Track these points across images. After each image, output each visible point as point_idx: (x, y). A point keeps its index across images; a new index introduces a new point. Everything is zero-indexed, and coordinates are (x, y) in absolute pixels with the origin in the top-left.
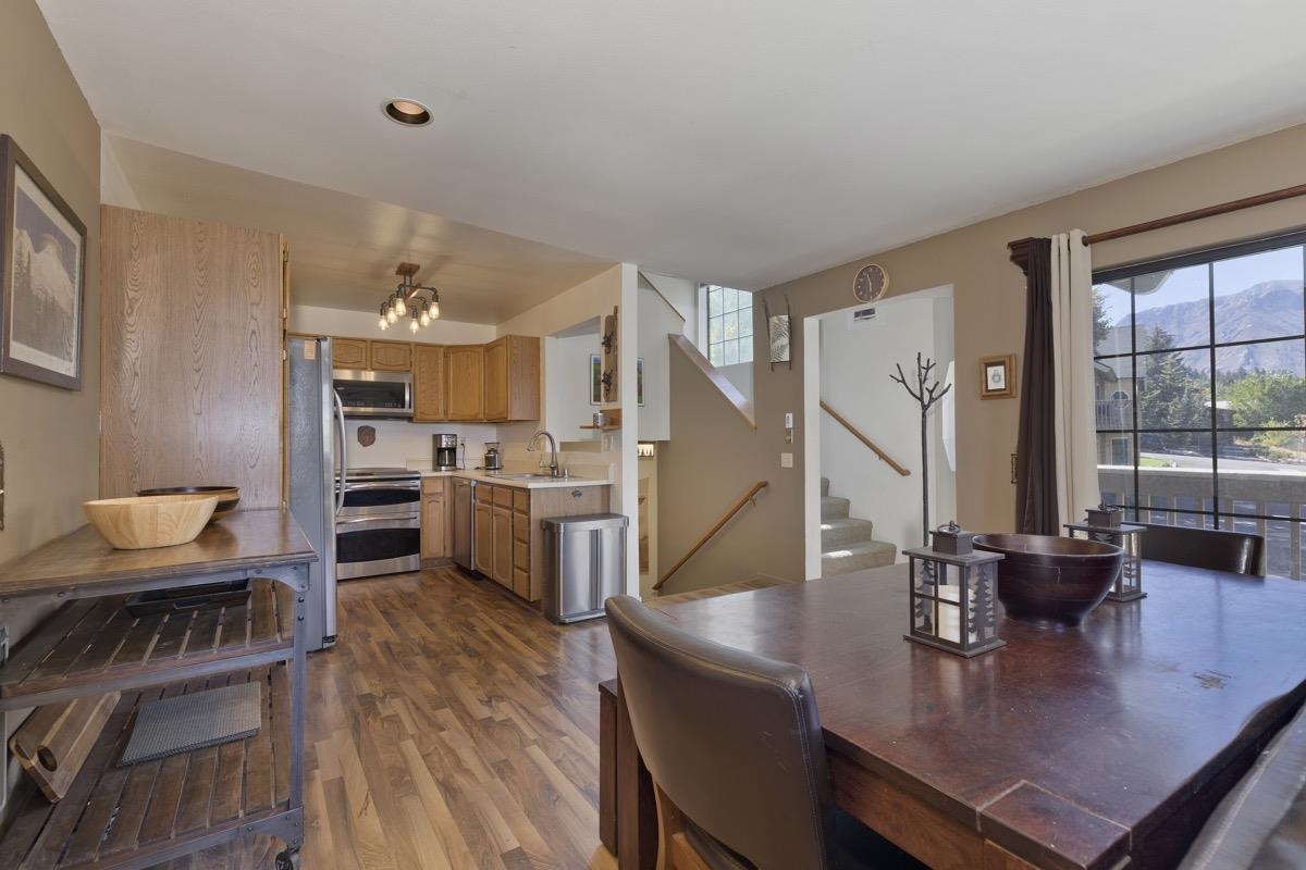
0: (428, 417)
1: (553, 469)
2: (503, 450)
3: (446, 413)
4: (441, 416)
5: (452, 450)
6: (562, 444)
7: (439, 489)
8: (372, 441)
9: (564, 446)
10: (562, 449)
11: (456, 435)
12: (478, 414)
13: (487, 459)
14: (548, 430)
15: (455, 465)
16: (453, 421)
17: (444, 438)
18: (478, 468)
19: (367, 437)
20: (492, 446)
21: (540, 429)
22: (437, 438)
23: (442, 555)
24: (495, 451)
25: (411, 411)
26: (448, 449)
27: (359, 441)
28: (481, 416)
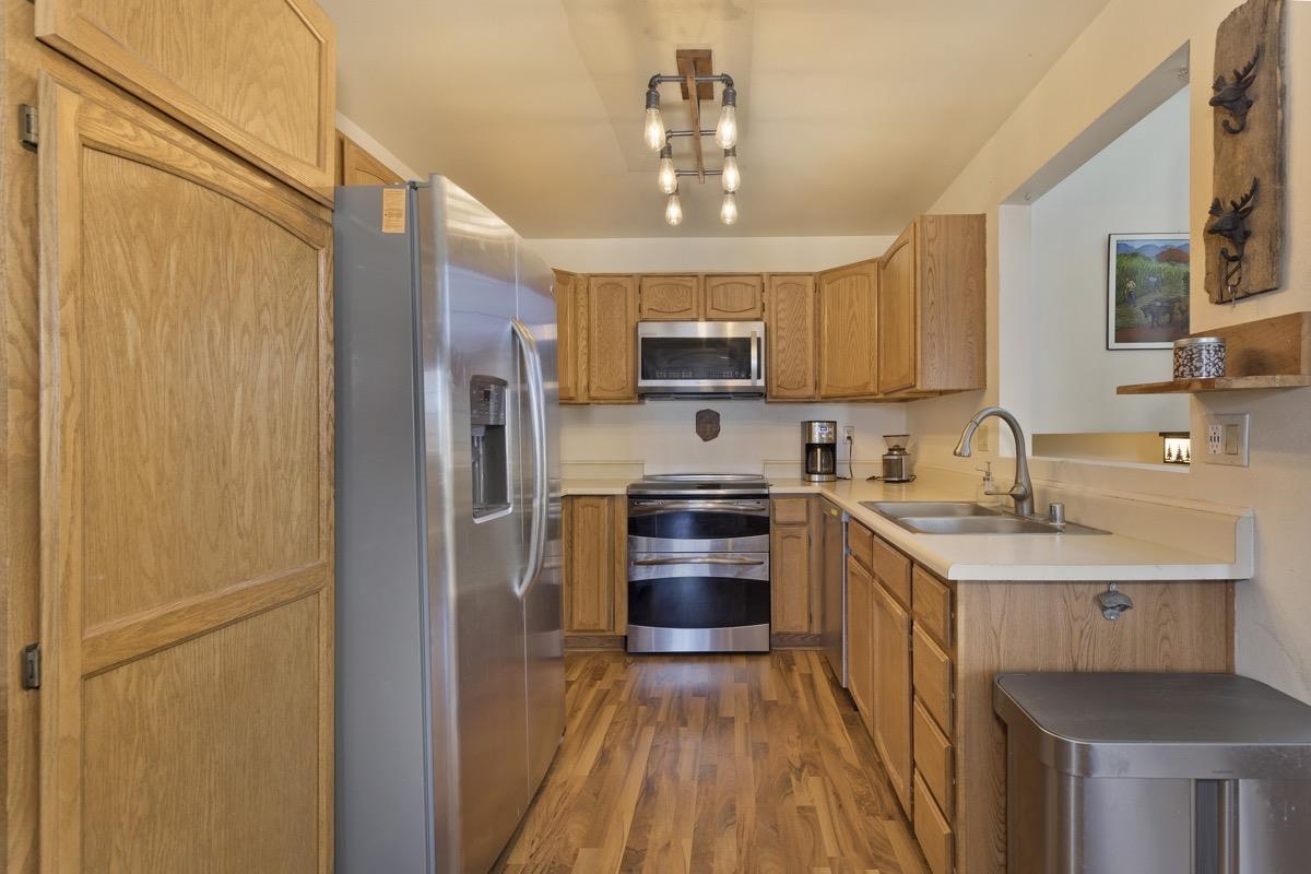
0: (787, 393)
1: (1019, 499)
2: (915, 447)
3: (817, 385)
4: (810, 391)
5: (830, 448)
6: (1036, 438)
7: (801, 516)
8: (715, 434)
9: (1044, 443)
10: (1035, 452)
11: (834, 423)
12: (868, 384)
13: (887, 464)
14: (1004, 406)
15: (834, 472)
16: (826, 399)
17: (816, 428)
18: (873, 478)
19: (708, 427)
20: (894, 442)
21: (987, 403)
22: (807, 427)
23: (805, 630)
24: (901, 450)
25: (761, 383)
26: (820, 445)
27: (698, 432)
28: (872, 388)
